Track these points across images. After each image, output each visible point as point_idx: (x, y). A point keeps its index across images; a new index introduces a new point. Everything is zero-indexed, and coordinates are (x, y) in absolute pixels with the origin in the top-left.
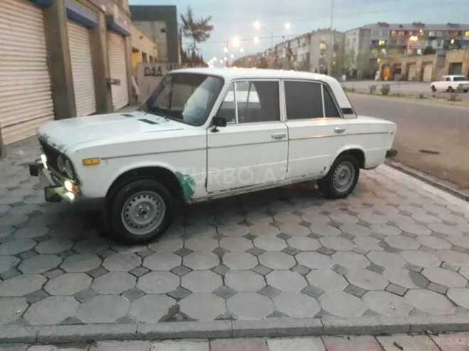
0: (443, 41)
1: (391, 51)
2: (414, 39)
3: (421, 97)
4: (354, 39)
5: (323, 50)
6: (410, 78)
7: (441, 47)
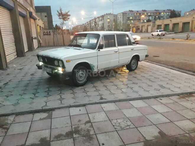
0: (153, 17)
1: (135, 21)
2: (143, 16)
3: (149, 38)
4: (121, 17)
5: (109, 22)
6: (143, 32)
7: (153, 19)
